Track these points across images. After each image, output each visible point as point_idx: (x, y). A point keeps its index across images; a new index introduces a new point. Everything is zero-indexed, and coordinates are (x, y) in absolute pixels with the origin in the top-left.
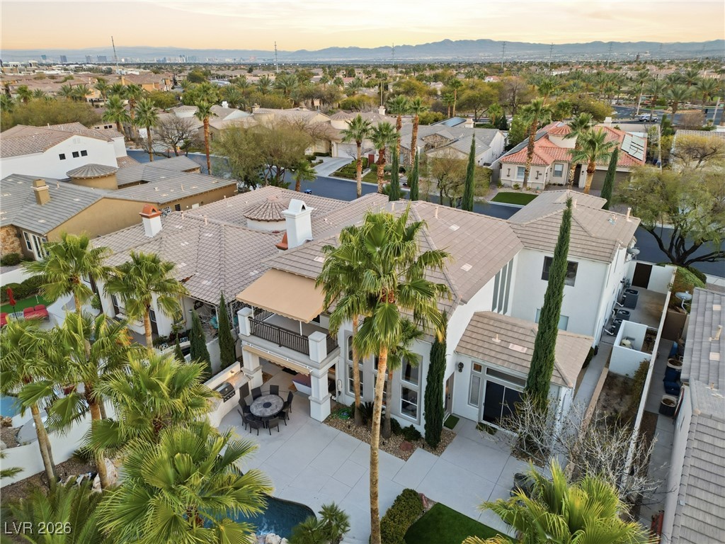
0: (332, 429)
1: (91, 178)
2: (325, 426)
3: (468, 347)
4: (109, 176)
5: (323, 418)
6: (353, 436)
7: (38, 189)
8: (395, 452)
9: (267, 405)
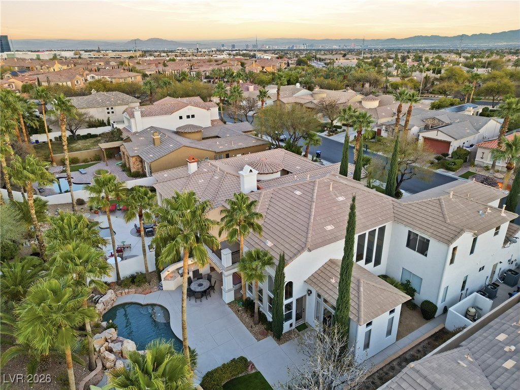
0: (230, 310)
1: (186, 133)
2: (227, 306)
3: (314, 281)
4: (197, 132)
5: (227, 302)
6: (238, 317)
7: (154, 137)
8: (255, 334)
9: (200, 285)
